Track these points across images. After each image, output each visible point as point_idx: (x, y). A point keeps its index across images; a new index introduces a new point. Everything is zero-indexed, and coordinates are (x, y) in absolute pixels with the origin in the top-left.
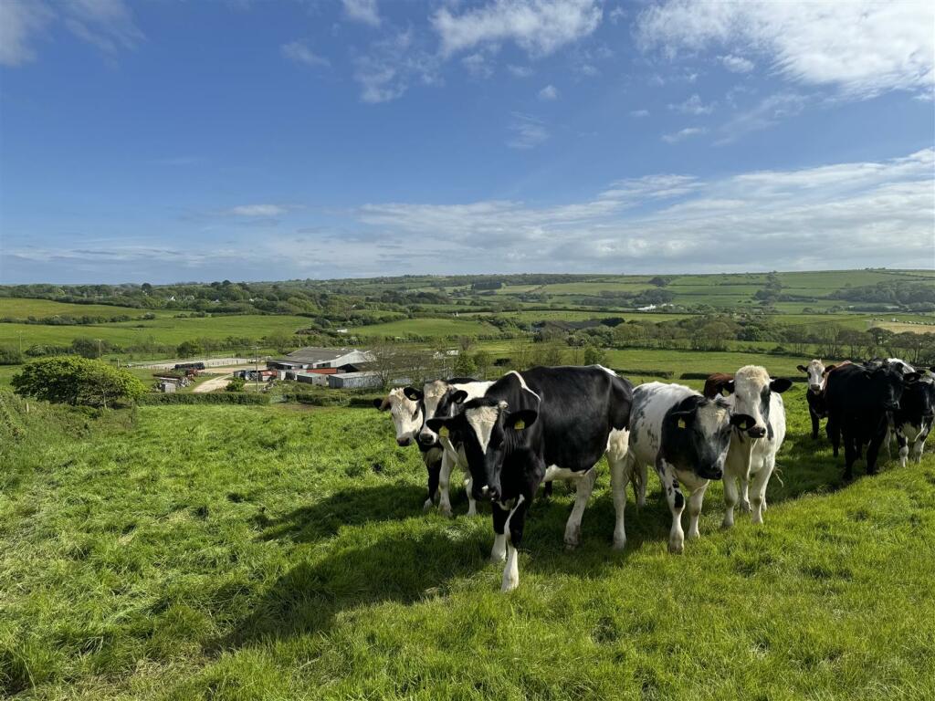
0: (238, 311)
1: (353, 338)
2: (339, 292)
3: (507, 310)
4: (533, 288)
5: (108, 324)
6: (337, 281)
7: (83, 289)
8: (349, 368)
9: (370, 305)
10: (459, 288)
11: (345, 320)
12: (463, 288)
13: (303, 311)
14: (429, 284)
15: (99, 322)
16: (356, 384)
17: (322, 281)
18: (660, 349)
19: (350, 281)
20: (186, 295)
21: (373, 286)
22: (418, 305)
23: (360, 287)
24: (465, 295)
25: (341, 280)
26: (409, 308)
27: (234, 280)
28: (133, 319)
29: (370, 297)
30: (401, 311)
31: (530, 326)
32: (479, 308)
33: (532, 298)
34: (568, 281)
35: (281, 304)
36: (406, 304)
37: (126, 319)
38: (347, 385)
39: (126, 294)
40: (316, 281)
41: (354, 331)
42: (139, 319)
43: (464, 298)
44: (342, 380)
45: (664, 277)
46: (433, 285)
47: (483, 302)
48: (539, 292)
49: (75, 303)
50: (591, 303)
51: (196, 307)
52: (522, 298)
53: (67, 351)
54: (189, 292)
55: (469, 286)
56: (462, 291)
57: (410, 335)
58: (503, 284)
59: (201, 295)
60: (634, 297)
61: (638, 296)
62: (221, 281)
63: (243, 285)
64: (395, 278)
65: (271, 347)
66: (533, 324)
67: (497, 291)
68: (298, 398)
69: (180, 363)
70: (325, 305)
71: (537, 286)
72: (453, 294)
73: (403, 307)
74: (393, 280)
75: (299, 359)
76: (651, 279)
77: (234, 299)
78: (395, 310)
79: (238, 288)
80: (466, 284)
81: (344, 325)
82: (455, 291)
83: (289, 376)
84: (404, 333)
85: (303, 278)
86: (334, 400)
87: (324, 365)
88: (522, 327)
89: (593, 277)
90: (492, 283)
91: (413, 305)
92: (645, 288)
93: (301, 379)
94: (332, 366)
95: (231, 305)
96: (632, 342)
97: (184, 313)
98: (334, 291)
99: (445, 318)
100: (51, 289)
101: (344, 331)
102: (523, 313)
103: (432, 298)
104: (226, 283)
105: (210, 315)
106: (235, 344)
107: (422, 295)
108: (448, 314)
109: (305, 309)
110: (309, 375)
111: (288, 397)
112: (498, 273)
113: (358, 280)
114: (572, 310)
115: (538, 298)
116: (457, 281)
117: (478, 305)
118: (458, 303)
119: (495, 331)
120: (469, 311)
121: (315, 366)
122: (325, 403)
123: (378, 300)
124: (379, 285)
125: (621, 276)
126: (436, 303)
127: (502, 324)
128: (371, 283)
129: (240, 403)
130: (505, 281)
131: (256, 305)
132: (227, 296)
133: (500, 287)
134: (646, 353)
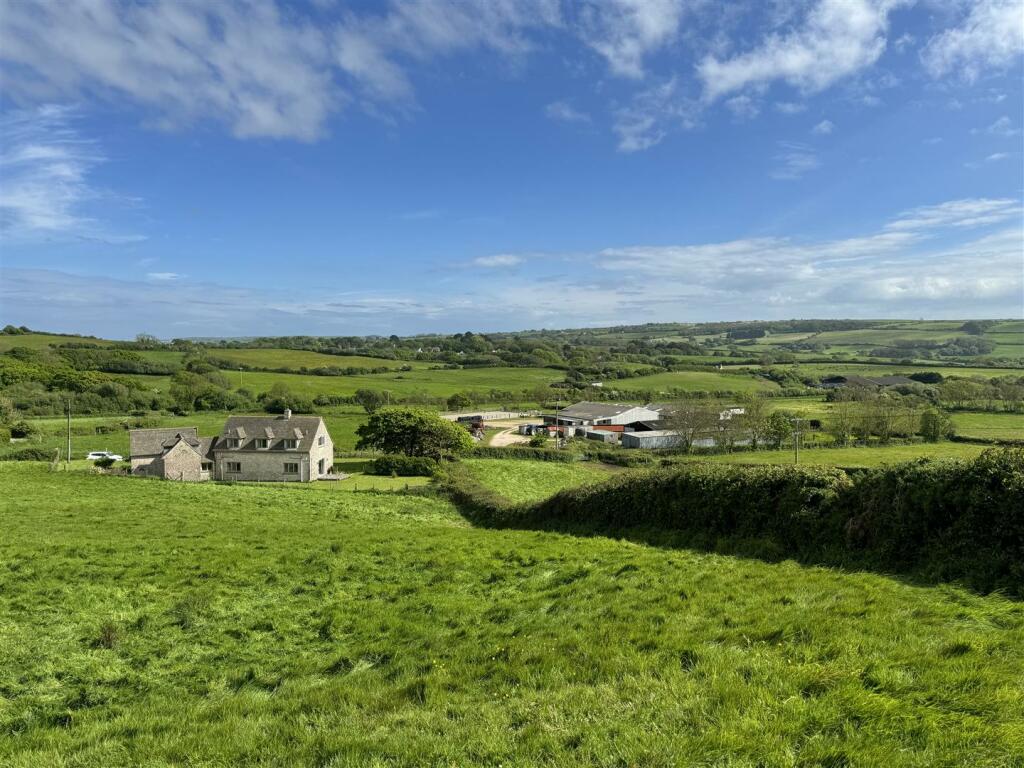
0: (487, 364)
1: (614, 392)
2: (577, 342)
3: (780, 362)
4: (804, 336)
5: (371, 375)
6: (574, 331)
7: (338, 341)
8: (639, 426)
9: (617, 357)
10: (712, 337)
11: (597, 373)
12: (717, 336)
13: (547, 363)
14: (676, 333)
15: (362, 373)
16: (654, 443)
17: (558, 332)
18: (1007, 412)
19: (588, 330)
20: (433, 346)
21: (613, 336)
22: (672, 356)
23: (599, 337)
24: (720, 345)
25: (578, 330)
26: (659, 359)
27: (475, 331)
28: (391, 371)
29: (615, 348)
30: (651, 363)
31: (818, 382)
32: (744, 360)
33: (805, 348)
34: (850, 328)
35: (525, 355)
36: (654, 355)
37: (386, 370)
38: (643, 444)
39: (377, 346)
40: (552, 332)
41: (610, 385)
42: (397, 371)
43: (719, 348)
44: (638, 439)
45: (980, 322)
46: (682, 335)
47: (745, 354)
48: (813, 341)
49: (336, 354)
50: (882, 354)
51: (443, 358)
52: (791, 348)
53: (348, 401)
54: (434, 343)
55: (724, 335)
56: (716, 341)
57: (675, 390)
58: (767, 332)
59: (445, 347)
60: (940, 347)
61: (945, 346)
62: (463, 333)
63: (486, 337)
64: (636, 327)
65: (533, 400)
66: (820, 380)
67: (758, 340)
68: (600, 457)
69: (461, 416)
70: (569, 357)
71: (810, 334)
72: (706, 344)
73: (653, 359)
74: (635, 329)
75: (577, 415)
76: (962, 325)
77: (478, 350)
78: (644, 362)
79: (482, 340)
80: (720, 332)
81: (597, 378)
82: (708, 340)
83: (579, 433)
84: (668, 387)
85: (539, 328)
86: (640, 461)
87: (604, 421)
88: (807, 382)
89: (882, 322)
90: (755, 331)
91: (665, 356)
92: (954, 336)
93: (591, 436)
94: (613, 423)
95: (479, 357)
96: (965, 404)
97: (438, 365)
98: (571, 342)
99: (710, 371)
100: (309, 341)
101: (600, 385)
102: (801, 365)
103: (684, 349)
104: (469, 334)
105: (462, 366)
106: (498, 397)
107: (672, 345)
108: (709, 367)
109: (550, 360)
110: (599, 432)
111: (590, 455)
112: (760, 319)
113: (596, 330)
114: (864, 363)
115: (812, 348)
116: (711, 329)
117: (740, 356)
118: (715, 354)
119: (773, 387)
120: (732, 363)
121: (595, 422)
122: (630, 464)
123: (623, 351)
124: (619, 335)
125: (920, 322)
126: (689, 354)
127: (783, 378)
128: (610, 332)
129: (545, 460)
130: (768, 328)
131: (503, 357)
132: (472, 347)
133: (762, 335)
134: (990, 418)
